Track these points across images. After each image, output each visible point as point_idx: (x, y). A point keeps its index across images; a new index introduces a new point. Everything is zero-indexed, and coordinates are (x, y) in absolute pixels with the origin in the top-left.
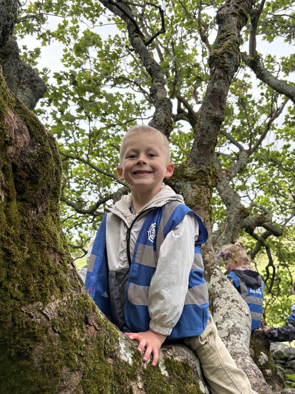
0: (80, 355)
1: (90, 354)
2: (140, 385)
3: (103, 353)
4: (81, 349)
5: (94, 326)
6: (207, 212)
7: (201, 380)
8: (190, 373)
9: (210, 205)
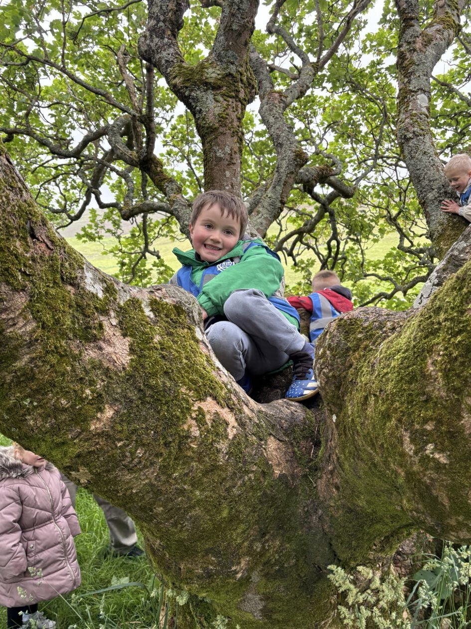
0: (25, 272)
1: (39, 275)
2: (114, 322)
3: (59, 276)
4: (25, 266)
5: (44, 242)
6: (235, 139)
7: (199, 327)
8: (183, 317)
9: (240, 129)
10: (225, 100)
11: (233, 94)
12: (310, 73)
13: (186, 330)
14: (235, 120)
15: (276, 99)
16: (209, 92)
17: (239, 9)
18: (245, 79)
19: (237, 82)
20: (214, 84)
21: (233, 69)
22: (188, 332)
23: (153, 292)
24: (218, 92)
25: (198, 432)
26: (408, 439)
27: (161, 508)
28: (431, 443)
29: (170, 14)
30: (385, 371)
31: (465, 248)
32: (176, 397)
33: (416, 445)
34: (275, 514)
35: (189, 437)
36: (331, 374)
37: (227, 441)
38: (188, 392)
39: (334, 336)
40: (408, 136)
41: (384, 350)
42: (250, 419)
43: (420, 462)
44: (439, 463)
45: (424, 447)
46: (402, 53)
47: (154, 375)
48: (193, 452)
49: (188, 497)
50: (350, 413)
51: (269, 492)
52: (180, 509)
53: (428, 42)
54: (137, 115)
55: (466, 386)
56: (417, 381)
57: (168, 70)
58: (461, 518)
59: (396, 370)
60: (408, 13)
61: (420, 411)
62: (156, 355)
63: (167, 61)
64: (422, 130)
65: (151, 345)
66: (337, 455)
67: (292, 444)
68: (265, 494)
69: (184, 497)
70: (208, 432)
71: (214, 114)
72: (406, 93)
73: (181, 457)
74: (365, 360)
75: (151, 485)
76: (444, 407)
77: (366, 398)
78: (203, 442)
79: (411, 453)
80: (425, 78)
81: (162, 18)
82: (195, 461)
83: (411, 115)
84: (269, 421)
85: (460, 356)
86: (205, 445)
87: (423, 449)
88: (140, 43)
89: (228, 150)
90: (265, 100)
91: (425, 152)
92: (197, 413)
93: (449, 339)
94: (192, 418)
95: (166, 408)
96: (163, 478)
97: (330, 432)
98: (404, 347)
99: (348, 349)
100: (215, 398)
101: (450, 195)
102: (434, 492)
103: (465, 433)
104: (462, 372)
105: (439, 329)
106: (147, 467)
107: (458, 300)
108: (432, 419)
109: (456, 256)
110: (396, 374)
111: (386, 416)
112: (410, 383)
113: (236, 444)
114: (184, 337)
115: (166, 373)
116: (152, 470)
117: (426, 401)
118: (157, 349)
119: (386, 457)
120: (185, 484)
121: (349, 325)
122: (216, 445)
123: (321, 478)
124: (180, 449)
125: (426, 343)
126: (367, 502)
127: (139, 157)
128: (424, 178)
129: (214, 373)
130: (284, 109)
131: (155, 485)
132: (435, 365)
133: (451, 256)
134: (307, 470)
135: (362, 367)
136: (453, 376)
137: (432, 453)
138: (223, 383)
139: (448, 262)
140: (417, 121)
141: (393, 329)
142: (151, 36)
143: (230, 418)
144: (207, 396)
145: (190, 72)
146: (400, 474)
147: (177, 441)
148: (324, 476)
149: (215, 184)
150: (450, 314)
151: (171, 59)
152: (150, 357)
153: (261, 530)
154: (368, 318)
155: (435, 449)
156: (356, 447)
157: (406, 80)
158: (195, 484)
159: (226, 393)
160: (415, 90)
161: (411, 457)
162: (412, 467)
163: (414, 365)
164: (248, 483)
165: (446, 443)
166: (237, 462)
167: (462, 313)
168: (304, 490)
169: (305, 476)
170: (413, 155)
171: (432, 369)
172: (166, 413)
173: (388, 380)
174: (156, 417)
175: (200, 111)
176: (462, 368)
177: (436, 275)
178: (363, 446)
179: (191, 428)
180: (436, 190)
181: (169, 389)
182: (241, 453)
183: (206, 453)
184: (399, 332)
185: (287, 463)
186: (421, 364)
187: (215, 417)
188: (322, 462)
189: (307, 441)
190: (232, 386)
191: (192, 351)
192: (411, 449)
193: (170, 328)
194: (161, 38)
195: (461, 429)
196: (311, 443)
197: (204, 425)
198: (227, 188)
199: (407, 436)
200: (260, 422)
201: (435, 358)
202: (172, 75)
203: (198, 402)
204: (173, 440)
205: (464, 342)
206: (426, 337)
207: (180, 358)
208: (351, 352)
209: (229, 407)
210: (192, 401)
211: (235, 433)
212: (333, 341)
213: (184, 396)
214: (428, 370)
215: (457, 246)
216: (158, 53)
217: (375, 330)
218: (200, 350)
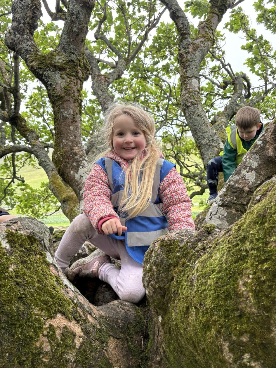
6: (77, 105)
7: (50, 252)
8: (35, 245)
9: (80, 98)
10: (68, 78)
11: (74, 74)
12: (123, 64)
13: (38, 256)
14: (76, 91)
15: (102, 79)
16: (57, 72)
17: (77, 18)
19: (77, 66)
20: (61, 66)
21: (73, 57)
22: (39, 258)
23: (10, 225)
24: (63, 72)
25: (50, 347)
26: (228, 349)
28: (247, 353)
29: (28, 19)
30: (203, 288)
31: (238, 180)
32: (29, 319)
33: (234, 354)
35: (41, 353)
36: (157, 286)
37: (74, 350)
38: (39, 312)
39: (158, 255)
40: (188, 105)
41: (200, 269)
42: (94, 327)
45: (241, 356)
46: (181, 54)
47: (9, 302)
48: (45, 366)
50: (174, 319)
53: (196, 48)
54: (8, 87)
56: (231, 298)
57: (27, 56)
59: (213, 288)
60: (184, 30)
61: (236, 325)
62: (11, 283)
63: (26, 50)
64: (196, 101)
65: (7, 274)
66: (163, 348)
70: (58, 345)
71: (61, 87)
72: (185, 78)
74: (184, 275)
76: (257, 323)
77: (188, 308)
78: (53, 356)
79: (231, 360)
80: (196, 69)
81: (22, 21)
83: (189, 92)
84: (108, 324)
85: (268, 280)
86: (56, 358)
87: (241, 358)
88: (7, 37)
89: (71, 112)
90: (95, 80)
91: (199, 115)
92: (48, 330)
93: (257, 266)
94: (44, 335)
95: (20, 330)
97: (156, 329)
98: (217, 268)
99: (170, 266)
100: (64, 314)
101: (215, 142)
104: (270, 293)
105: (247, 256)
107: (262, 233)
108: (246, 332)
109: (233, 186)
110: (213, 292)
111: (207, 327)
112: (225, 300)
113: (82, 352)
114: (36, 263)
115: (20, 298)
117: (240, 316)
118: (12, 277)
119: (207, 360)
121: (169, 245)
122: (65, 356)
123: (151, 367)
124: (33, 365)
125: (236, 267)
127: (9, 115)
128: (199, 131)
129: (62, 291)
130: (107, 86)
132: (246, 286)
133: (229, 185)
134: (140, 361)
135: (182, 280)
136: (262, 297)
137: (249, 362)
138: (71, 299)
139: (227, 190)
140: (193, 95)
141: (204, 249)
142: (14, 33)
143: (77, 329)
144: (56, 314)
145: (43, 58)
147: (30, 359)
148: (154, 365)
149: (63, 135)
150: (256, 244)
151: (29, 50)
152: (5, 286)
154: (183, 239)
155: (251, 357)
156: (179, 345)
157: (184, 70)
159: (73, 308)
160: (190, 76)
161: (230, 364)
163: (227, 285)
165: (260, 353)
167: (267, 244)
169: (139, 366)
170: (192, 116)
171: (243, 289)
172: (20, 336)
173: (206, 295)
174: (11, 340)
175: (51, 85)
176: (269, 290)
177: (220, 198)
178: (186, 345)
179: (43, 344)
180: (207, 138)
181: (23, 313)
182: (87, 359)
183: (56, 365)
184: (211, 253)
185: (124, 358)
186: (234, 284)
187: (64, 331)
188: (151, 353)
189: (138, 336)
190: (78, 300)
191: (43, 275)
192: (230, 358)
193: (24, 257)
194: (22, 35)
195: (271, 341)
196: (142, 337)
197: (54, 340)
198: (71, 138)
199: (226, 346)
200: (102, 327)
201: (246, 280)
202: (30, 60)
203: (49, 319)
204: (27, 358)
205: (270, 269)
206: (236, 262)
207: (32, 283)
208: (172, 268)
209: (75, 320)
210: (43, 320)
211: (81, 342)
212: (157, 258)
213: (37, 317)
214: (240, 290)
215: (232, 179)
216: (19, 44)
217: (190, 250)
218: (51, 272)
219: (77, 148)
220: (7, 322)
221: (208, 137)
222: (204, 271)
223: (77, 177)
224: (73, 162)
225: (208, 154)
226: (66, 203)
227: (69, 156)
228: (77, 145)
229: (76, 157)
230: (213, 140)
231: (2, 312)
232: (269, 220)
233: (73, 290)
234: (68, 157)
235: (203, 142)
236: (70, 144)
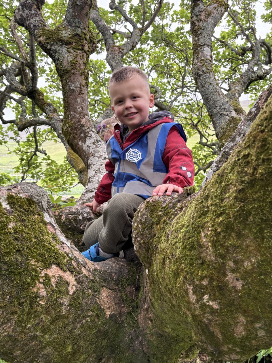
6: (83, 77)
7: (48, 213)
8: (33, 206)
9: (86, 71)
10: (75, 51)
11: (80, 47)
12: (138, 34)
13: (36, 216)
14: (82, 64)
15: (116, 51)
16: (64, 46)
18: (88, 37)
19: (83, 39)
20: (67, 41)
21: (79, 31)
22: (38, 218)
23: (11, 189)
24: (70, 46)
25: (45, 292)
26: (192, 292)
27: (20, 352)
28: (207, 294)
30: (175, 241)
31: (232, 147)
32: (26, 268)
33: (197, 295)
34: (108, 344)
35: (38, 297)
36: (142, 242)
37: (68, 296)
38: (36, 263)
39: (143, 214)
41: (174, 225)
42: (87, 277)
43: (200, 308)
44: (213, 309)
45: (202, 297)
46: (193, 22)
47: (9, 253)
48: (42, 308)
49: (40, 341)
50: (155, 269)
51: (102, 328)
52: (34, 350)
53: (209, 15)
54: (25, 62)
55: (228, 253)
56: (195, 249)
57: (36, 32)
58: (230, 346)
59: (182, 240)
61: (198, 271)
62: (11, 238)
63: (34, 26)
64: (208, 69)
65: (6, 230)
66: (150, 298)
67: (120, 290)
68: (99, 331)
69: (37, 341)
70: (53, 291)
71: (68, 61)
72: (197, 46)
73: (32, 312)
74: (164, 231)
75: (10, 336)
76: (215, 268)
77: (164, 260)
78: (49, 299)
79: (194, 301)
80: (208, 37)
82: (44, 314)
83: (201, 60)
84: (102, 276)
85: (222, 231)
86: (51, 302)
87: (201, 299)
88: (16, 13)
89: (78, 84)
90: (110, 51)
91: (211, 83)
92: (44, 278)
93: (215, 219)
94: (40, 282)
95: (18, 277)
96: (19, 329)
97: (145, 281)
98: (187, 224)
99: (153, 224)
100: (58, 266)
101: (227, 110)
102: (211, 329)
103: (229, 286)
104: (225, 243)
105: (208, 211)
106: (5, 324)
107: (219, 190)
108: (206, 277)
109: (227, 152)
110: (181, 244)
111: (177, 274)
112: (191, 250)
113: (75, 297)
114: (34, 222)
115: (18, 251)
116: (9, 325)
117: (202, 264)
118: (11, 233)
119: (179, 303)
120: (37, 331)
121: (153, 206)
122: (60, 300)
123: (140, 313)
124: (31, 307)
125: (200, 221)
126: (172, 329)
127: (27, 90)
128: (211, 100)
129: (58, 247)
130: (122, 57)
131: (12, 336)
132: (206, 238)
133: (224, 152)
134: (131, 309)
135: (161, 236)
136: (218, 246)
137: (208, 302)
138: (66, 253)
139: (222, 156)
140: (204, 64)
141: (182, 208)
142: (23, 9)
143: (70, 279)
144: (52, 265)
145: (50, 33)
146: (188, 315)
147: (28, 301)
148: (143, 312)
149: (71, 108)
150: (215, 201)
151: (37, 25)
152: (5, 240)
153: (98, 356)
154: (166, 201)
155: (210, 298)
156: (161, 293)
157: (197, 39)
158: (44, 331)
159: (68, 261)
160: (202, 45)
161: (194, 304)
162: (195, 311)
163: (193, 237)
164: (85, 325)
165: (217, 294)
166: (77, 311)
167: (222, 200)
168: (129, 323)
169: (130, 313)
170: (203, 85)
171: (204, 240)
172: (18, 282)
173: (177, 247)
174: (11, 285)
175: (58, 59)
176: (224, 240)
177: (215, 165)
178: (165, 292)
179: (39, 290)
180: (218, 107)
181: (21, 263)
182: (80, 304)
183: (51, 307)
184: (185, 211)
185: (116, 305)
186: (197, 236)
187: (59, 279)
188: (141, 302)
189: (131, 287)
190: (73, 254)
191: (40, 232)
192: (193, 299)
193: (23, 216)
194: (30, 10)
195: (226, 284)
196: (134, 288)
197: (49, 287)
198: (79, 110)
199: (191, 289)
200: (95, 278)
201: (206, 232)
202: (38, 35)
203: (45, 270)
204: (25, 300)
205: (224, 222)
206: (200, 217)
207: (30, 238)
208: (155, 225)
209: (70, 271)
210: (40, 270)
211: (75, 290)
212: (143, 218)
213: (33, 267)
214: (202, 241)
215: (227, 145)
216: (28, 20)
217: (170, 209)
218: (48, 230)
219: (84, 119)
220: (7, 270)
221: (220, 106)
222: (177, 226)
223: (85, 147)
224: (81, 133)
225: (220, 123)
226: (82, 173)
227: (77, 127)
228: (84, 117)
229: (84, 129)
230: (224, 108)
231: (2, 261)
232: (226, 179)
233: (70, 246)
234: (76, 129)
235: (215, 111)
236: (78, 115)
